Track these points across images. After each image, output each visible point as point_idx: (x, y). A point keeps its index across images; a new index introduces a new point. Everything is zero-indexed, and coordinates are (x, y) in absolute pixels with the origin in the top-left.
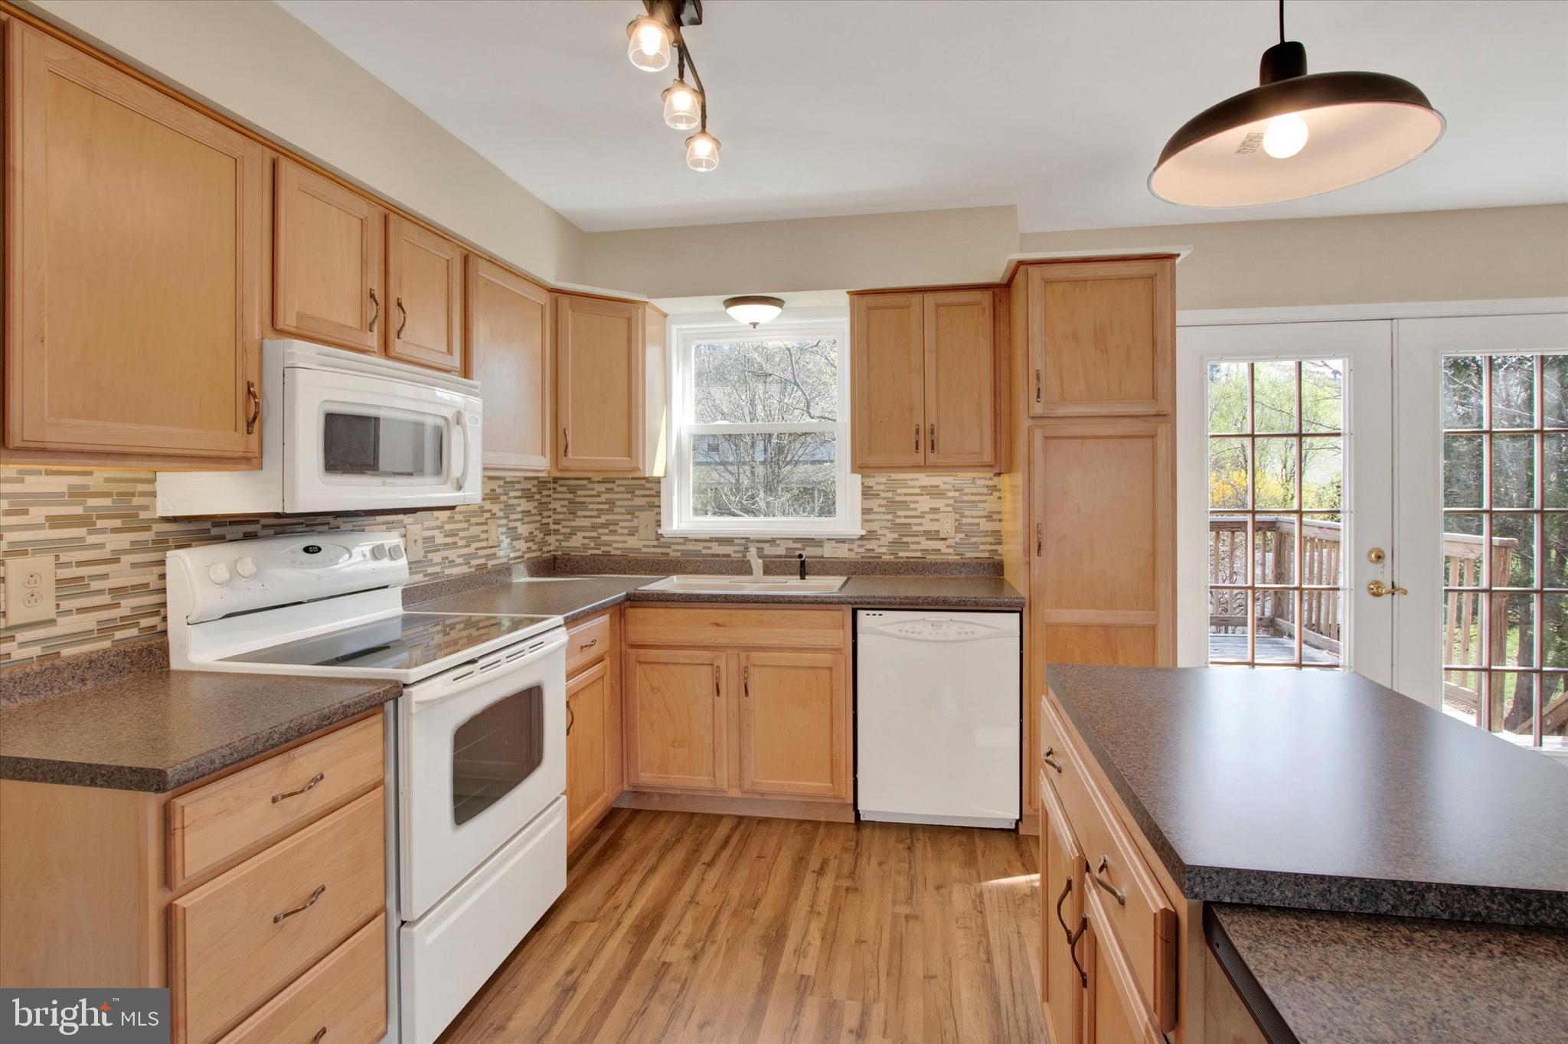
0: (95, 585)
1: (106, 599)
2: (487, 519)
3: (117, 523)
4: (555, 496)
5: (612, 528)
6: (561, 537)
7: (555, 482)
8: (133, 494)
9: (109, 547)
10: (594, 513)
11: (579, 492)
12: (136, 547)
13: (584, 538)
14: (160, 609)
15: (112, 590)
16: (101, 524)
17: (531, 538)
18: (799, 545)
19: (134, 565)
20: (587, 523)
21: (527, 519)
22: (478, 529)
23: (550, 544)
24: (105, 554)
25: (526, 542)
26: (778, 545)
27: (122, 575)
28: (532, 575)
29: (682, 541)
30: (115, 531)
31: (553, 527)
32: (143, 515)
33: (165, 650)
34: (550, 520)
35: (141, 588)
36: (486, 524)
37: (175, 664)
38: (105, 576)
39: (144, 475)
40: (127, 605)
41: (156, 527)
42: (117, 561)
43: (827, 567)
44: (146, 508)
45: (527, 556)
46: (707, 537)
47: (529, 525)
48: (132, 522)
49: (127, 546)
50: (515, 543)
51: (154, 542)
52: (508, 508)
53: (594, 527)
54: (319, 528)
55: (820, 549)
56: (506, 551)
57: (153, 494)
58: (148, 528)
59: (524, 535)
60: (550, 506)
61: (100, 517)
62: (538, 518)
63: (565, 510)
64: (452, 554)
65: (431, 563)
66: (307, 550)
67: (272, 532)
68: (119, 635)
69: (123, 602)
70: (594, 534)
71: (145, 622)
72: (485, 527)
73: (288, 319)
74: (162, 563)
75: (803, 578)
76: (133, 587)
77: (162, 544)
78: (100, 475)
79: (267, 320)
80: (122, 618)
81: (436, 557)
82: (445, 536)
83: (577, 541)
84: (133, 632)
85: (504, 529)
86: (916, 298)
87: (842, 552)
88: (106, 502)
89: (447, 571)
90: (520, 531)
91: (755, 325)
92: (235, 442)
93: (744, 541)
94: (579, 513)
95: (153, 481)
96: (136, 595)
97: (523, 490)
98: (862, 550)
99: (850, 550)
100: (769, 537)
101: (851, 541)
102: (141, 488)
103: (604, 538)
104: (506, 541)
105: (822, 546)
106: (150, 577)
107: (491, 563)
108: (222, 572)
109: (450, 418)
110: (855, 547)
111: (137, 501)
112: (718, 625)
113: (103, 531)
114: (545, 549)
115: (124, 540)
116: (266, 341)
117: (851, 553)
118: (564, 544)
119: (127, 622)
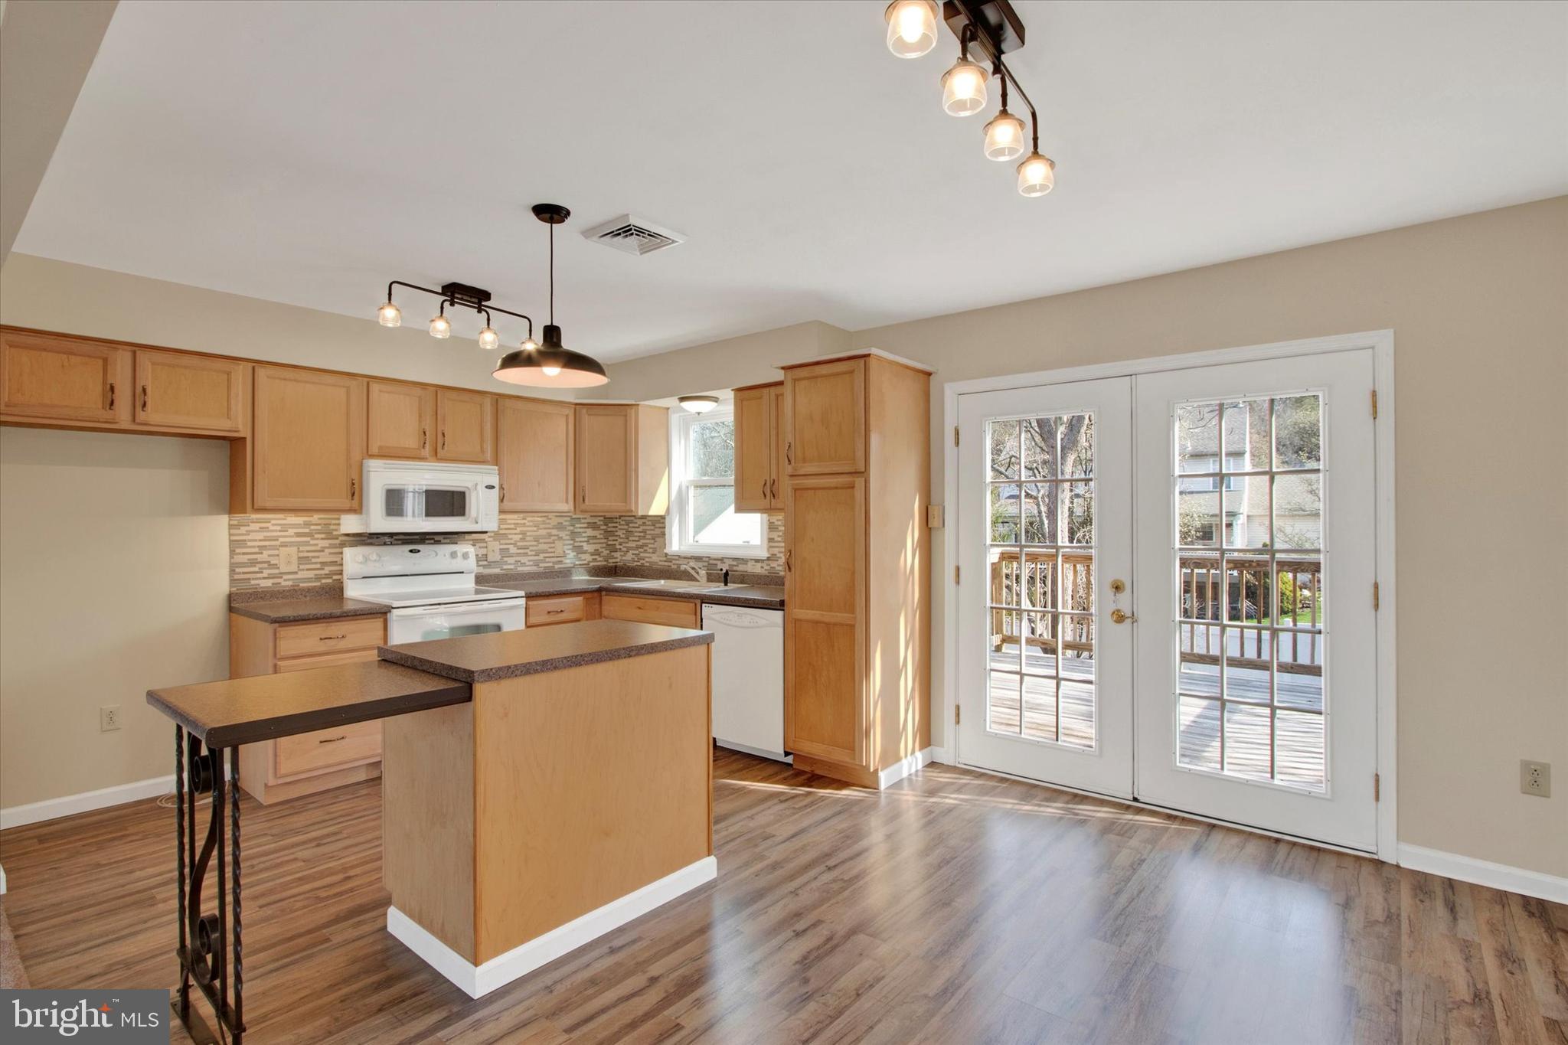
0: (314, 560)
1: (318, 566)
2: (553, 540)
3: (323, 536)
4: (619, 527)
5: (645, 548)
6: (622, 554)
7: (620, 518)
8: (330, 524)
9: (320, 546)
10: (637, 539)
11: (631, 525)
12: (331, 546)
13: (633, 554)
14: (341, 573)
15: (321, 563)
16: (316, 536)
17: (597, 553)
18: (735, 563)
19: (330, 553)
20: (633, 545)
21: (591, 541)
22: (545, 547)
23: (617, 558)
24: (318, 548)
25: (592, 555)
26: (724, 563)
27: (325, 557)
28: (591, 576)
29: (677, 557)
30: (322, 539)
31: (618, 547)
32: (335, 533)
33: (341, 590)
34: (617, 543)
35: (334, 563)
36: (554, 543)
37: (345, 596)
38: (318, 557)
39: (337, 516)
40: (327, 570)
41: (340, 538)
42: (323, 551)
43: (743, 579)
44: (336, 530)
45: (591, 564)
46: (689, 555)
47: (593, 545)
48: (329, 535)
49: (328, 545)
50: (580, 555)
51: (340, 544)
52: (574, 535)
53: (637, 548)
54: (427, 542)
55: (745, 566)
56: (571, 558)
57: (339, 524)
58: (337, 539)
59: (590, 551)
60: (616, 534)
61: (316, 533)
62: (572, 542)
63: (624, 536)
64: (524, 559)
65: (506, 563)
66: (411, 551)
67: (400, 542)
68: (324, 581)
69: (326, 568)
70: (637, 552)
71: (335, 577)
72: (552, 545)
73: (374, 450)
74: (342, 553)
75: (726, 584)
76: (331, 562)
77: (343, 545)
78: (315, 518)
79: (365, 451)
80: (326, 574)
81: (511, 560)
82: (518, 549)
83: (629, 556)
84: (330, 581)
85: (571, 547)
86: (765, 391)
87: (757, 569)
88: (319, 527)
89: (519, 569)
90: (585, 548)
91: (699, 413)
92: (347, 503)
93: (707, 559)
94: (631, 538)
95: (339, 519)
96: (330, 566)
97: (588, 523)
98: (768, 568)
99: (762, 567)
100: (720, 556)
101: (763, 561)
102: (334, 522)
103: (642, 555)
104: (571, 554)
105: (747, 564)
106: (336, 559)
107: (557, 566)
108: (360, 558)
109: (470, 487)
110: (764, 565)
111: (332, 527)
112: (640, 608)
113: (318, 539)
114: (610, 561)
115: (326, 543)
116: (364, 461)
117: (763, 570)
118: (624, 558)
119: (327, 576)
